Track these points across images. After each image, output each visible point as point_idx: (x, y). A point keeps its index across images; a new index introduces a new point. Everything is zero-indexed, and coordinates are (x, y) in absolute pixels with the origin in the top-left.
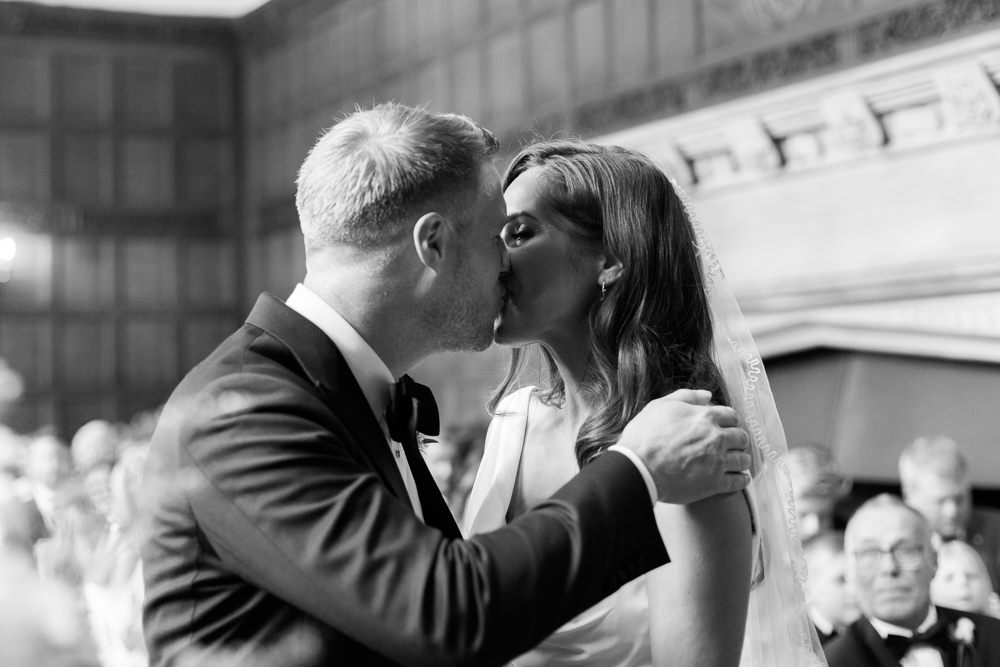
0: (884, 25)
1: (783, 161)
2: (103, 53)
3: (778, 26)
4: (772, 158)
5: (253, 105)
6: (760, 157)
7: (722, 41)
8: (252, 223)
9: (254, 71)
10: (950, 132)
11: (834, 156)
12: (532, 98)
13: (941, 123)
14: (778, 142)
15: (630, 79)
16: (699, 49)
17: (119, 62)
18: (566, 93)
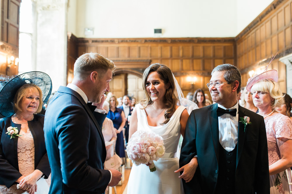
2: (211, 45)
5: (238, 53)
9: (238, 46)
12: (279, 47)
17: (214, 47)
18: (284, 47)
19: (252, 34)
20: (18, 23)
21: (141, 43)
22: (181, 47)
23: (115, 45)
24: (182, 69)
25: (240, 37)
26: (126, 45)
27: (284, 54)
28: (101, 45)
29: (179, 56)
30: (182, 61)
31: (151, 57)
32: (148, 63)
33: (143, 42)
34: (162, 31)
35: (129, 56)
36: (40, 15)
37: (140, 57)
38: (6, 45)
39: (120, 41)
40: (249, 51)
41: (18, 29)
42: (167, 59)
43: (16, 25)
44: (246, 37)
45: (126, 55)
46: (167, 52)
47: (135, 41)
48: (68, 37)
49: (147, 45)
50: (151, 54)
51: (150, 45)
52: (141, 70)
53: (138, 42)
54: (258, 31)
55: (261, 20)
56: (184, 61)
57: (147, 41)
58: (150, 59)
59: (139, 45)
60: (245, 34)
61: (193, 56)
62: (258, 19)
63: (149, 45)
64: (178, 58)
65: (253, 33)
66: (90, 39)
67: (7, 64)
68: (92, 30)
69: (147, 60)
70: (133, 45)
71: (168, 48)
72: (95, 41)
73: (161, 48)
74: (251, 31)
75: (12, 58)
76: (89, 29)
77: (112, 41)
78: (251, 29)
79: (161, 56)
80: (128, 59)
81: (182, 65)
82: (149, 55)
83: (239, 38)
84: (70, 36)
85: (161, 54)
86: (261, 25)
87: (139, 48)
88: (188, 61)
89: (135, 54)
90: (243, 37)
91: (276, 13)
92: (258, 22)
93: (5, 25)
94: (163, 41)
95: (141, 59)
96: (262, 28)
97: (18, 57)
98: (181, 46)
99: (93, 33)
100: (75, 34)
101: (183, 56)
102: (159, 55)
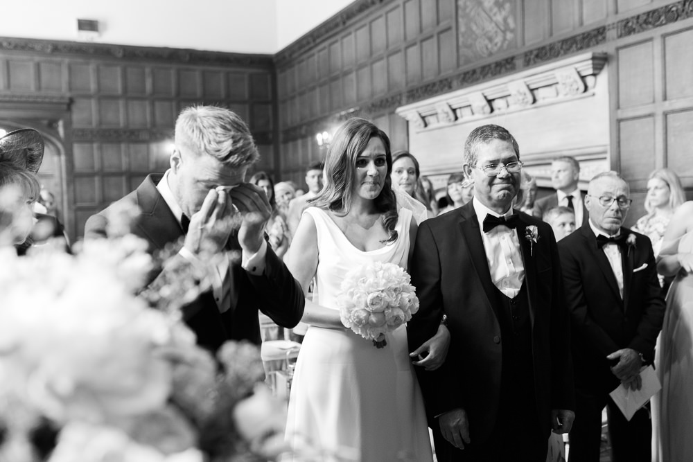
0: (535, 53)
1: (492, 110)
2: (222, 70)
3: (491, 54)
4: (488, 109)
5: (280, 92)
6: (483, 108)
7: (468, 61)
8: (281, 137)
9: (280, 76)
10: (561, 97)
11: (512, 108)
12: (390, 86)
13: (558, 94)
14: (490, 102)
15: (430, 77)
16: (458, 65)
17: (228, 74)
18: (404, 84)
19: (320, 51)
21: (42, 52)
22: (148, 70)
24: (154, 124)
25: (287, 54)
27: (404, 99)
29: (144, 91)
30: (153, 105)
31: (70, 89)
32: (65, 107)
33: (49, 51)
34: (100, 27)
35: (9, 85)
37: (39, 88)
40: (313, 89)
42: (114, 98)
44: (305, 56)
46: (114, 81)
47: (24, 45)
49: (58, 59)
50: (70, 83)
51: (67, 60)
52: (45, 122)
53: (32, 49)
54: (338, 45)
55: (344, 23)
56: (157, 104)
57: (59, 48)
58: (68, 95)
59: (37, 59)
60: (302, 51)
61: (178, 93)
62: (339, 20)
63: (65, 59)
64: (141, 96)
65: (324, 48)
69: (62, 98)
70: (20, 57)
71: (118, 71)
73: (98, 71)
74: (316, 45)
78: (318, 41)
79: (99, 89)
80: (8, 93)
81: (153, 114)
82: (64, 86)
83: (284, 58)
85: (99, 84)
86: (343, 34)
87: (38, 66)
88: (167, 104)
89: (25, 81)
90: (295, 55)
91: (383, 11)
92: (337, 25)
94: (105, 53)
95: (43, 93)
96: (345, 40)
98: (148, 67)
101: (154, 91)
102: (93, 87)
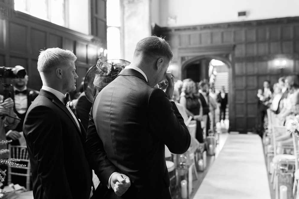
20: (105, 17)
21: (224, 28)
23: (198, 32)
24: (269, 53)
26: (208, 31)
28: (183, 33)
29: (265, 38)
30: (269, 44)
31: (234, 41)
32: (232, 49)
33: (226, 27)
34: (247, 14)
35: (212, 42)
36: (126, 9)
37: (223, 42)
38: (96, 38)
39: (202, 27)
41: (105, 23)
42: (252, 43)
43: (104, 19)
45: (209, 41)
46: (252, 36)
47: (217, 26)
48: (152, 27)
49: (230, 29)
50: (234, 39)
52: (224, 55)
53: (220, 27)
56: (272, 44)
57: (230, 25)
59: (222, 30)
61: (282, 38)
63: (233, 29)
64: (264, 41)
66: (173, 28)
67: (97, 56)
68: (175, 18)
69: (231, 45)
70: (216, 31)
72: (178, 29)
73: (246, 32)
75: (101, 50)
76: (171, 18)
77: (194, 28)
79: (246, 40)
80: (211, 45)
81: (269, 48)
82: (232, 40)
84: (154, 26)
85: (246, 38)
87: (222, 34)
89: (218, 40)
93: (95, 20)
94: (248, 24)
95: (224, 44)
97: (107, 49)
98: (267, 28)
99: (176, 22)
100: (158, 24)
101: (270, 38)
102: (243, 39)
